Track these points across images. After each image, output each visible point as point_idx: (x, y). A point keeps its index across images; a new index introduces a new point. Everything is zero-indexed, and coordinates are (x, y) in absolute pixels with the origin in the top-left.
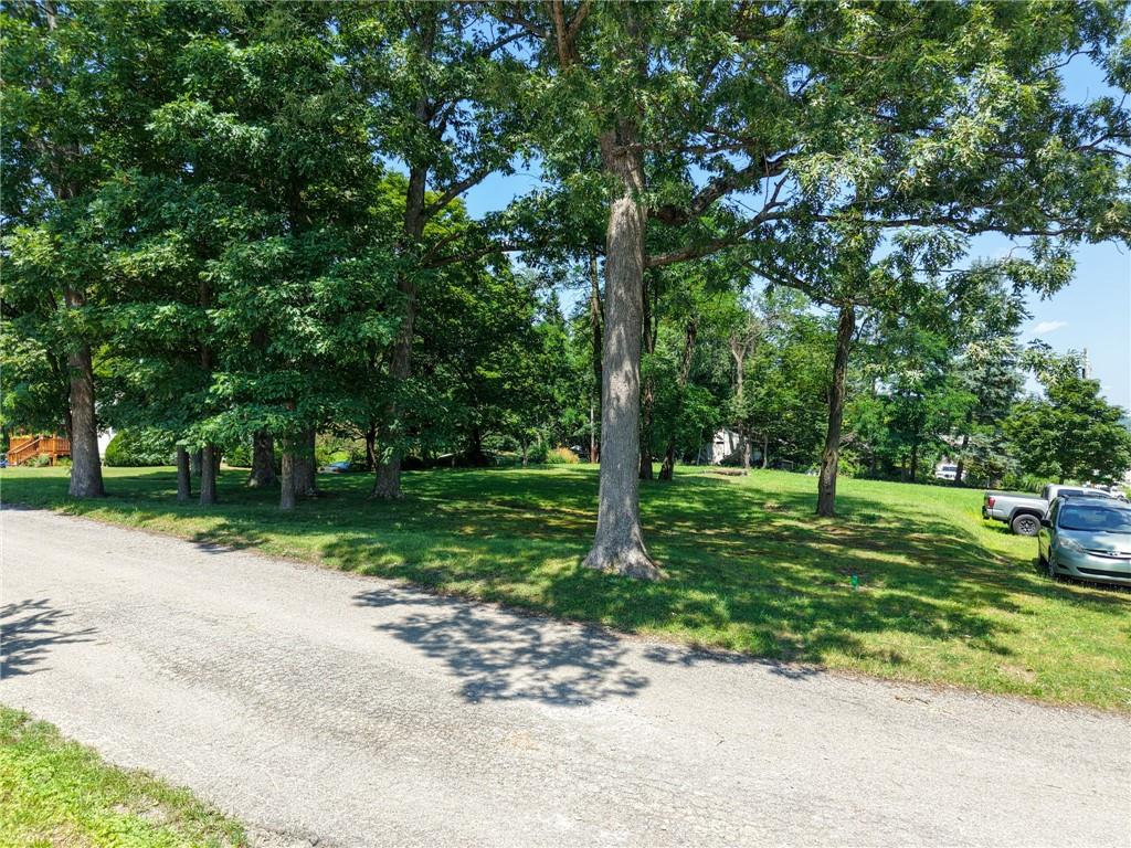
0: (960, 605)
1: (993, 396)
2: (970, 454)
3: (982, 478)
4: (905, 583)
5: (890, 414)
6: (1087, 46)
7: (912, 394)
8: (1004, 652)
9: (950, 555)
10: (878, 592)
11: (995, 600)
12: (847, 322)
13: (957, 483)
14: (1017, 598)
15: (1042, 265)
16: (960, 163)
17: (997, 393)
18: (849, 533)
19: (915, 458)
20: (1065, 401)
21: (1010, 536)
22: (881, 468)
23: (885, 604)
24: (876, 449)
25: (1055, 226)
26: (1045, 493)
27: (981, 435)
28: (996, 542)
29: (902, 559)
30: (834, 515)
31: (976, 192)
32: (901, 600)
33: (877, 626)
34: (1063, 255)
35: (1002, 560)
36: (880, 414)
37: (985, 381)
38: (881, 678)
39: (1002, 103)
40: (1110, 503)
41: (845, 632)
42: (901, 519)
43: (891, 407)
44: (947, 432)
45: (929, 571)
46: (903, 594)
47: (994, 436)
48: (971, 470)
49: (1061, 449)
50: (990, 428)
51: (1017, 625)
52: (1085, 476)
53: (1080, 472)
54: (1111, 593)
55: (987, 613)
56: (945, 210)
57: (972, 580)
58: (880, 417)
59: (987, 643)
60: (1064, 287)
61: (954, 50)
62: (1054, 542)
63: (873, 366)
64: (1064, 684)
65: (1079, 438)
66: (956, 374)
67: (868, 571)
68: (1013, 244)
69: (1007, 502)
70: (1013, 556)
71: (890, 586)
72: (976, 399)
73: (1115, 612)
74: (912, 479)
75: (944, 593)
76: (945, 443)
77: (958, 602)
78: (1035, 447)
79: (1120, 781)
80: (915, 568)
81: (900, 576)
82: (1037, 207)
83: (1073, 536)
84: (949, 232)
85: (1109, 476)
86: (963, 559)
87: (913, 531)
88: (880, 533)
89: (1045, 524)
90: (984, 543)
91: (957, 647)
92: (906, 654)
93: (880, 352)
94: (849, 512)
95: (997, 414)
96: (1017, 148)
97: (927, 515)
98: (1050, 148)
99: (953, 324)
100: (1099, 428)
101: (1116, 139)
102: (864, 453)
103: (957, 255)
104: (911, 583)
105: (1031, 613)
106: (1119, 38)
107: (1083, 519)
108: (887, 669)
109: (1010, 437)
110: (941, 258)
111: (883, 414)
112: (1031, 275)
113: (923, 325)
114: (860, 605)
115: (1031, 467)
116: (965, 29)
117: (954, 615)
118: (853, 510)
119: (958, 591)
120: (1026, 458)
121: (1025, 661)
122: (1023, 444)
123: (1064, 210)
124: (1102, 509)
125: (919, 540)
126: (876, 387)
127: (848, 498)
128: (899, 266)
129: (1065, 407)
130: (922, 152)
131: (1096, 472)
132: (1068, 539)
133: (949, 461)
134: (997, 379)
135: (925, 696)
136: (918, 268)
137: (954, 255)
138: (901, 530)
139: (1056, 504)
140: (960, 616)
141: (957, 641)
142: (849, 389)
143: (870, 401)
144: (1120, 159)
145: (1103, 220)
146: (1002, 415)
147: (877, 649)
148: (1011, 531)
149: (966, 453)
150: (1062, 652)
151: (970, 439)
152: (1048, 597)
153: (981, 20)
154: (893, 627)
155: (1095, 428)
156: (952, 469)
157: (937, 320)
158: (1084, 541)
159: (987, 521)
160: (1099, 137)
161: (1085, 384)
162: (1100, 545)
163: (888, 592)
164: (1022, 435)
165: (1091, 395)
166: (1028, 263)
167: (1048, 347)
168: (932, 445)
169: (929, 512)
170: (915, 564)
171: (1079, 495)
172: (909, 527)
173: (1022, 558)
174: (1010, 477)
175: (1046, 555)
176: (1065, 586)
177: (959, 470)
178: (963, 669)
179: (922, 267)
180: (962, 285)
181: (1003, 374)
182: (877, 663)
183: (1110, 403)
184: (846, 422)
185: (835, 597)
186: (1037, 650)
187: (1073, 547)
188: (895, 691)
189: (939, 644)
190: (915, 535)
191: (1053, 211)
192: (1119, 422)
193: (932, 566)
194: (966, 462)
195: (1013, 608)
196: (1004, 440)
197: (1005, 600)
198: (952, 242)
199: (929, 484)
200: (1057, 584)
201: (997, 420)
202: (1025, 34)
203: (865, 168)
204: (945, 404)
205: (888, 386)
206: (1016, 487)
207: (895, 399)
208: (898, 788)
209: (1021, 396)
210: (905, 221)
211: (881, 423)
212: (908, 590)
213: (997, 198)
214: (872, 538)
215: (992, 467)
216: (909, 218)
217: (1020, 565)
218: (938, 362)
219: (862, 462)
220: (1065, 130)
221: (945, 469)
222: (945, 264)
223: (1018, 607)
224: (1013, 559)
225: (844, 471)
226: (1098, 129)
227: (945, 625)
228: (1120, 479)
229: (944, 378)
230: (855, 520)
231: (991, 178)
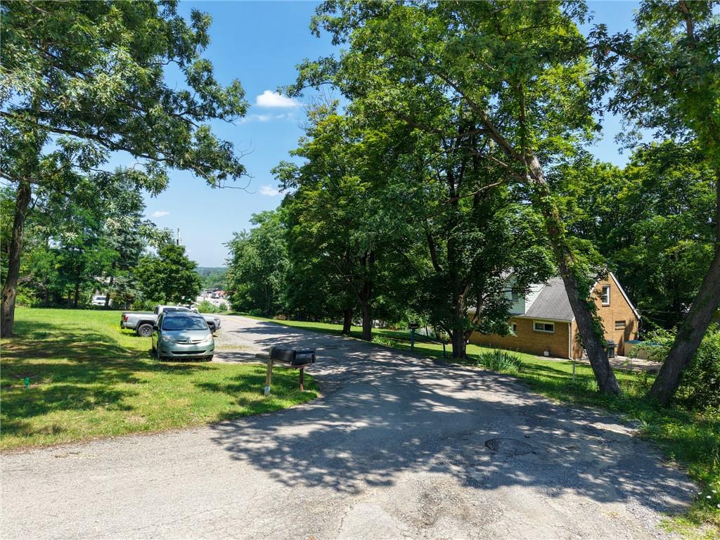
0: (103, 385)
1: (128, 252)
2: (114, 289)
3: (122, 303)
4: (66, 377)
5: (60, 262)
6: (177, 59)
7: (75, 249)
8: (129, 408)
9: (99, 354)
10: (44, 387)
11: (125, 378)
12: (24, 194)
13: (106, 308)
14: (139, 375)
15: (151, 177)
16: (101, 102)
17: (131, 251)
18: (24, 347)
19: (78, 292)
20: (168, 257)
21: (137, 338)
22: (51, 299)
23: (50, 395)
24: (49, 286)
25: (161, 156)
26: (156, 311)
27: (121, 276)
28: (128, 342)
29: (65, 361)
30: (13, 336)
31: (115, 124)
32: (62, 389)
33: (44, 410)
34: (162, 173)
35: (131, 353)
36: (52, 262)
37: (124, 243)
38: (45, 446)
39: (128, 74)
40: (188, 314)
41: (17, 419)
42: (66, 334)
43: (60, 258)
44: (100, 275)
45: (84, 366)
46: (65, 384)
47: (129, 278)
48: (115, 299)
49: (165, 285)
50: (126, 272)
51: (137, 391)
52: (177, 300)
53: (175, 298)
54: (187, 363)
55: (119, 387)
56: (95, 131)
57: (111, 368)
58: (52, 264)
59: (119, 405)
60: (163, 191)
61: (98, 29)
62: (160, 339)
63: (40, 227)
64: (161, 419)
65: (175, 278)
66: (105, 237)
67: (37, 374)
68: (135, 161)
69: (135, 317)
70: (138, 350)
71: (55, 381)
72: (118, 254)
73: (189, 374)
74: (75, 307)
75: (93, 379)
76: (98, 282)
77: (102, 383)
78: (151, 284)
79: (186, 465)
80: (75, 366)
81: (62, 372)
82: (152, 143)
83: (169, 334)
84: (97, 145)
85: (190, 300)
86: (106, 355)
87: (74, 341)
88: (50, 345)
89: (155, 328)
90: (121, 344)
91: (100, 412)
92: (64, 425)
93: (44, 218)
94: (25, 332)
95: (131, 264)
96: (139, 104)
97: (85, 330)
98: (156, 110)
99: (98, 205)
100: (185, 273)
101: (192, 115)
102: (40, 290)
103: (102, 161)
104: (70, 376)
105: (145, 382)
106: (193, 61)
107: (175, 324)
108: (50, 439)
109: (138, 278)
110: (91, 161)
111: (54, 262)
112: (145, 181)
113: (78, 203)
114: (30, 398)
115: (150, 295)
116: (105, 18)
117: (99, 392)
118: (29, 331)
119: (102, 376)
120: (147, 290)
121: (141, 411)
122: (145, 282)
123: (166, 148)
124: (184, 318)
125: (79, 347)
126: (49, 243)
127: (25, 322)
128: (61, 160)
129: (168, 261)
130: (76, 87)
131: (183, 298)
132: (167, 336)
133: (101, 294)
134: (131, 242)
135: (77, 450)
136: (75, 164)
137: (99, 160)
138: (65, 342)
139: (161, 316)
140: (103, 392)
141: (100, 408)
142: (26, 243)
143: (44, 252)
144: (193, 126)
145: (184, 158)
146: (133, 265)
147: (43, 427)
148: (138, 335)
149: (112, 288)
150: (162, 400)
151: (114, 279)
152: (155, 370)
153: (116, 17)
154: (56, 408)
155: (183, 273)
156: (103, 299)
157: (87, 201)
158: (175, 336)
159: (123, 330)
160: (183, 111)
161: (178, 248)
162: (183, 337)
163: (52, 385)
164: (145, 277)
165: (180, 254)
166: (143, 174)
167: (154, 225)
168: (89, 283)
169: (86, 327)
170: (74, 363)
171: (174, 310)
172: (71, 338)
173: (143, 350)
174: (138, 302)
175: (156, 346)
176: (165, 363)
177: (107, 299)
178: (104, 424)
179: (78, 164)
180: (104, 181)
181: (134, 240)
182: (42, 437)
183: (190, 259)
184: (23, 267)
185: (10, 396)
186: (148, 403)
187: (169, 340)
188: (55, 453)
189: (88, 413)
190: (75, 344)
191: (160, 147)
192: (194, 270)
193: (86, 363)
194: (112, 294)
195: (135, 381)
196: (135, 280)
197: (131, 377)
198: (98, 152)
199: (87, 309)
200: (161, 363)
201: (130, 267)
202: (143, 37)
203: (33, 86)
204: (98, 256)
205: (58, 243)
206: (141, 308)
207: (63, 252)
208: (54, 519)
209: (145, 253)
210: (66, 131)
211: (53, 269)
212: (68, 382)
213: (128, 131)
214: (42, 349)
215: (128, 296)
216: (70, 129)
217: (142, 355)
218: (94, 229)
219: (37, 296)
220: (166, 102)
221: (98, 299)
222: (93, 165)
223: (138, 380)
224: (138, 351)
225: (23, 303)
226: (183, 107)
227: (92, 400)
228: (194, 301)
229: (98, 239)
230: (30, 338)
231: (124, 118)
